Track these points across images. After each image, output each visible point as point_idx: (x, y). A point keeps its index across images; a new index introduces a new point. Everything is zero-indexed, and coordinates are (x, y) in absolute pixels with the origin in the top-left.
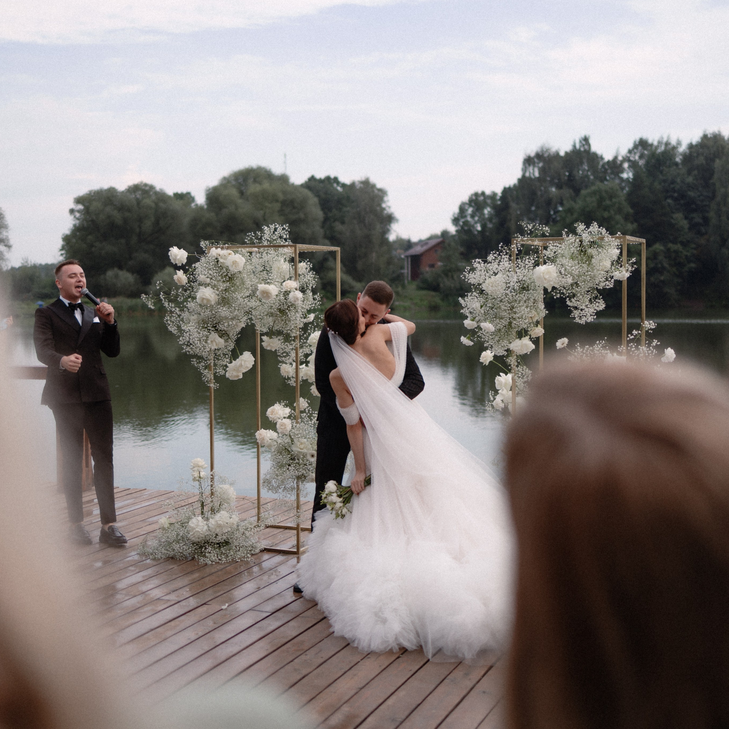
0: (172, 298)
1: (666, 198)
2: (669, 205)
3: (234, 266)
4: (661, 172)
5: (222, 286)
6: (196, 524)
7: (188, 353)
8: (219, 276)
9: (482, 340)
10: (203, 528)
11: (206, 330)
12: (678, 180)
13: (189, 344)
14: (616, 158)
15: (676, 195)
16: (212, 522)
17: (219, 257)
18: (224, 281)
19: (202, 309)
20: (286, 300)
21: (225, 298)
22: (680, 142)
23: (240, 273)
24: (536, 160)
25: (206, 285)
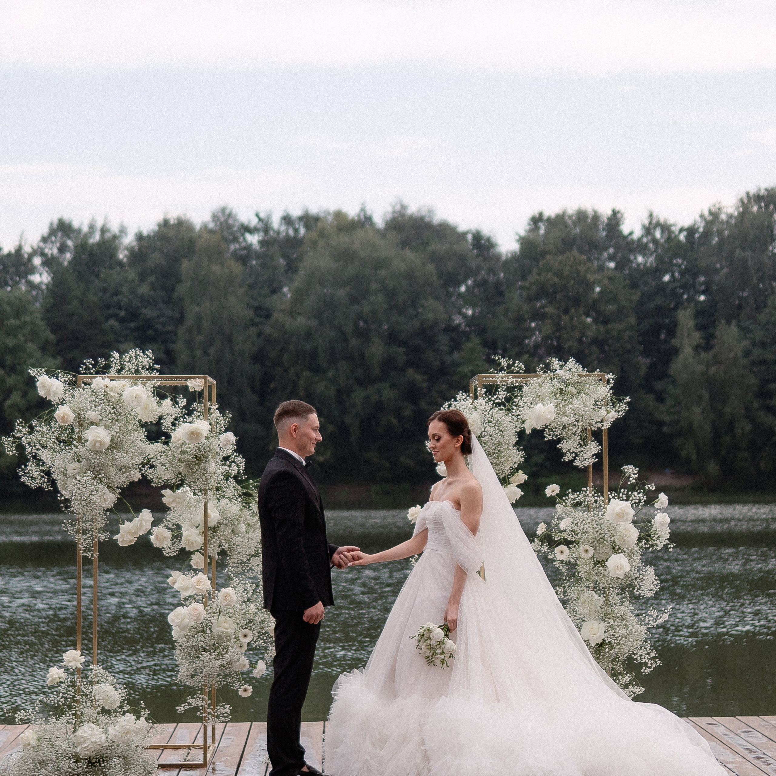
1: (107, 318)
2: (112, 328)
4: (97, 276)
12: (125, 290)
14: (19, 250)
15: (122, 313)
17: (107, 390)
22: (126, 228)
25: (98, 424)
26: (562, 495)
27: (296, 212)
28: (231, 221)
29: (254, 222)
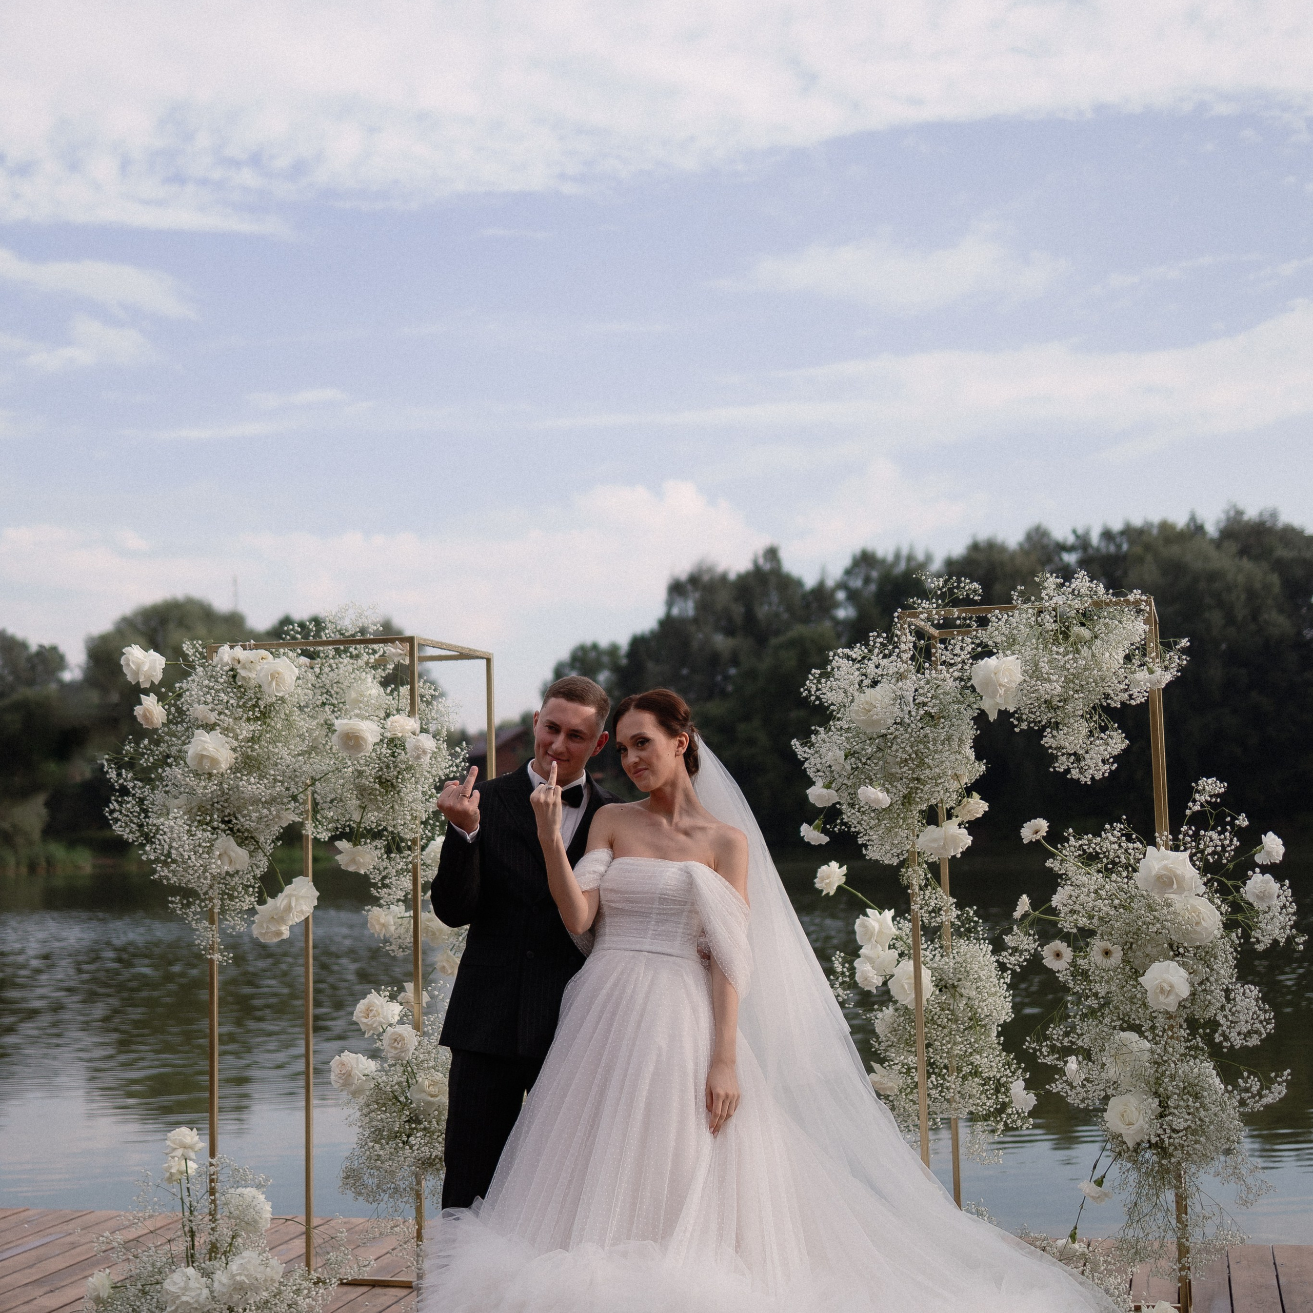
0: (126, 759)
3: (274, 683)
5: (246, 730)
6: (182, 1284)
7: (165, 882)
8: (240, 707)
9: (853, 829)
10: (199, 1295)
11: (209, 828)
13: (169, 860)
16: (221, 1278)
17: (238, 666)
18: (249, 720)
19: (200, 779)
20: (394, 757)
21: (248, 757)
22: (930, 555)
23: (284, 702)
24: (689, 587)
25: (210, 728)
26: (1055, 837)
27: (1117, 526)
28: (1045, 541)
29: (1071, 540)
